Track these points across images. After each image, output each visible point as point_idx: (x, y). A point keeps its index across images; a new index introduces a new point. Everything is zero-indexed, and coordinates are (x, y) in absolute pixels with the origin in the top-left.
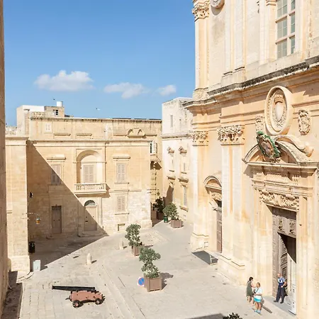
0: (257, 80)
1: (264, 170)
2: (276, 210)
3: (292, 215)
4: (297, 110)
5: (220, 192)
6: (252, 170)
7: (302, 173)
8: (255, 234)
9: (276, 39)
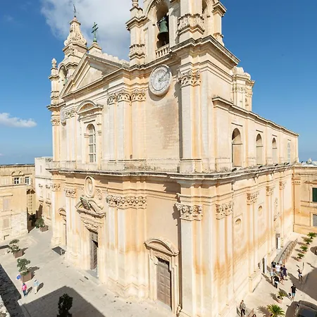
2: (90, 230)
3: (96, 233)
4: (97, 188)
6: (79, 212)
9: (89, 153)
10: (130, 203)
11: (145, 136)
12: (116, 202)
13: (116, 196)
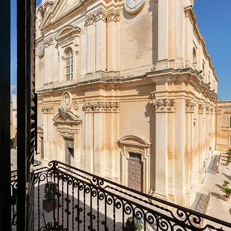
0: (59, 88)
1: (61, 124)
2: (66, 139)
3: (72, 140)
4: (74, 101)
5: (43, 133)
6: (56, 124)
7: (76, 124)
8: (58, 149)
10: (105, 109)
11: (119, 51)
12: (92, 108)
13: (94, 102)
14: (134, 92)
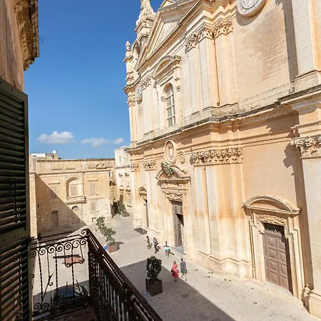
0: (160, 137)
1: (166, 182)
2: (173, 202)
3: (180, 203)
4: (178, 151)
5: (146, 195)
6: (160, 183)
7: (183, 182)
8: (165, 215)
9: (167, 118)
10: (221, 159)
11: (235, 74)
12: (203, 159)
13: (204, 151)
14: (264, 130)
